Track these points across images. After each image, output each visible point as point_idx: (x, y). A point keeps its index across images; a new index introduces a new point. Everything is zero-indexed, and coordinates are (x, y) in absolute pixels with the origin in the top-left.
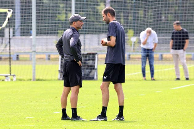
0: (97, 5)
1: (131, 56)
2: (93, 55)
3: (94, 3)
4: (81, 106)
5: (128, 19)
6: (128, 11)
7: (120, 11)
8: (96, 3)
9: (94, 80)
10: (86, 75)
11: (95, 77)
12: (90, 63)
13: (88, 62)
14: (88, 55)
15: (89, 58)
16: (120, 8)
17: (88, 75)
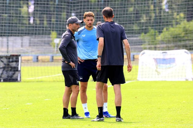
0: (20, 7)
1: (55, 58)
2: (16, 57)
3: (17, 5)
4: (4, 108)
5: (51, 21)
6: (51, 13)
7: (43, 12)
8: (18, 5)
9: (18, 82)
10: (9, 76)
11: (19, 79)
12: (14, 64)
13: (11, 64)
14: (11, 57)
15: (13, 60)
16: (43, 9)
17: (11, 77)
